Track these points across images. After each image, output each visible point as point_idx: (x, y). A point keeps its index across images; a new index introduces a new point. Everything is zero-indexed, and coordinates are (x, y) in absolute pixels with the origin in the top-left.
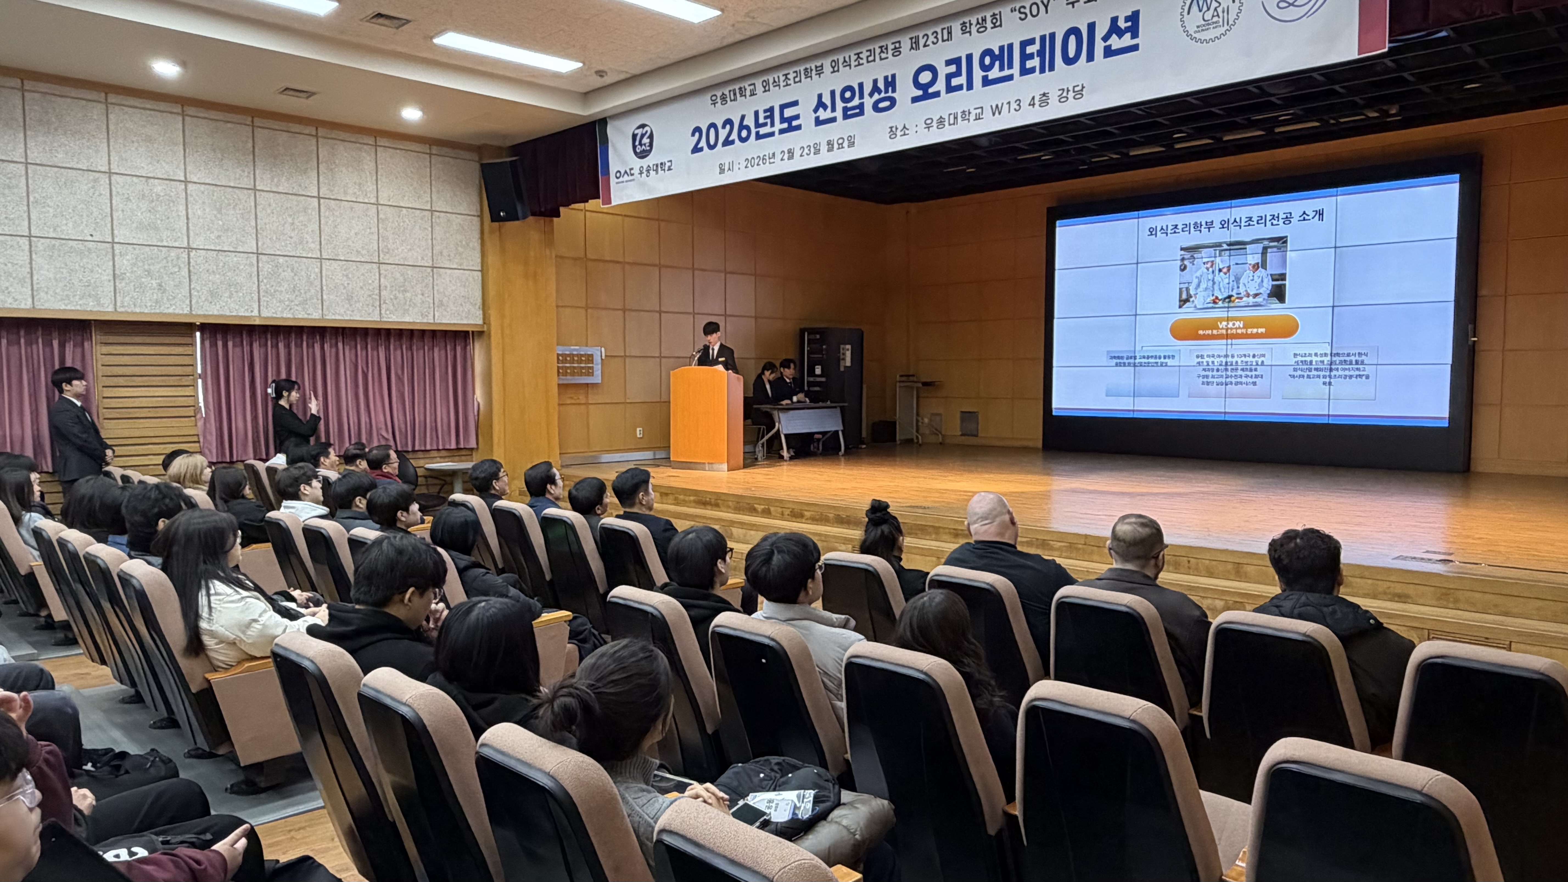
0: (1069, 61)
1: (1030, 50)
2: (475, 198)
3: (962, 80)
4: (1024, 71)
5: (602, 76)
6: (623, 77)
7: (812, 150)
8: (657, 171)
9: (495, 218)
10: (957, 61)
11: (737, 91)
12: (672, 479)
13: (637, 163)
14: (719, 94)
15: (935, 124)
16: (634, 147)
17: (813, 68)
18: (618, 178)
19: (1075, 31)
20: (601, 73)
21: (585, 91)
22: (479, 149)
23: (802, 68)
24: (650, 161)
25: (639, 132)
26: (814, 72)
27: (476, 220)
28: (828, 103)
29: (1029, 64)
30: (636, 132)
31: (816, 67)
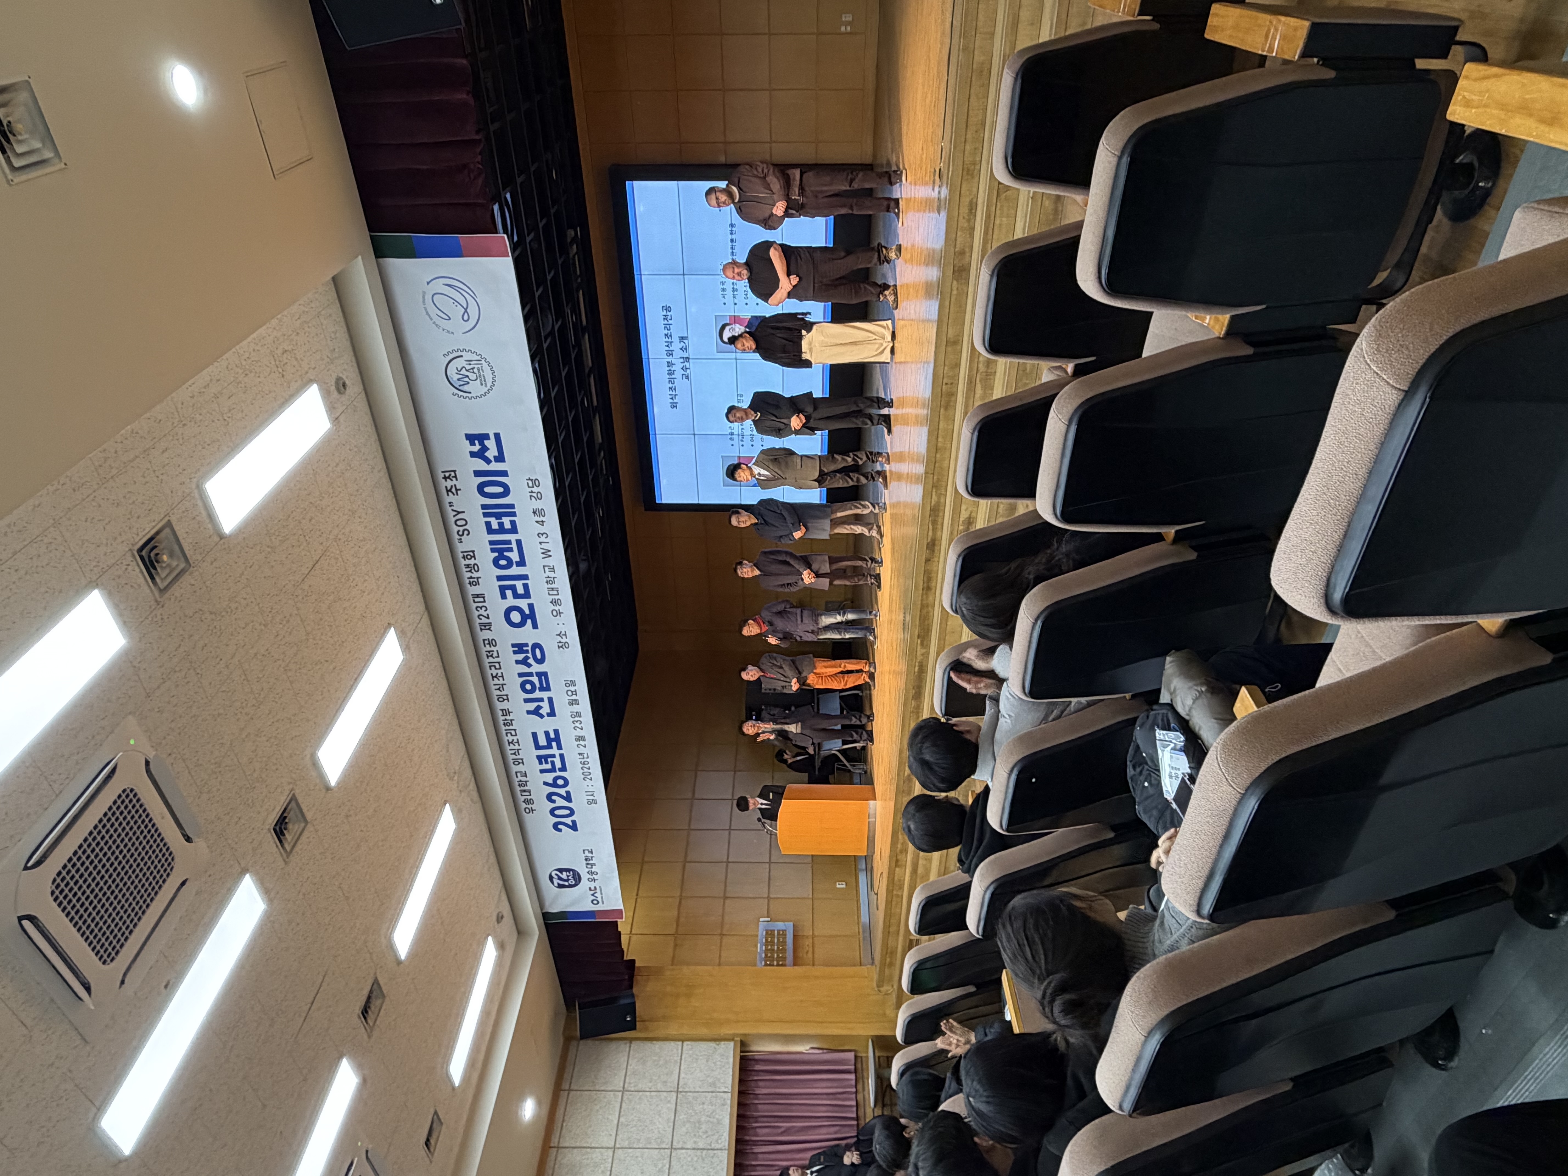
0: (507, 492)
1: (495, 526)
2: (613, 1045)
3: (519, 585)
4: (514, 530)
5: (502, 917)
6: (504, 897)
7: (576, 719)
8: (592, 865)
9: (632, 1026)
10: (502, 589)
11: (522, 788)
12: (883, 854)
13: (585, 884)
14: (524, 806)
15: (557, 608)
16: (570, 886)
17: (504, 718)
18: (598, 902)
19: (481, 488)
20: (500, 918)
21: (516, 933)
22: (568, 1040)
23: (504, 728)
24: (583, 871)
25: (556, 881)
26: (508, 717)
27: (635, 1045)
28: (536, 704)
29: (508, 526)
30: (556, 884)
31: (503, 715)
